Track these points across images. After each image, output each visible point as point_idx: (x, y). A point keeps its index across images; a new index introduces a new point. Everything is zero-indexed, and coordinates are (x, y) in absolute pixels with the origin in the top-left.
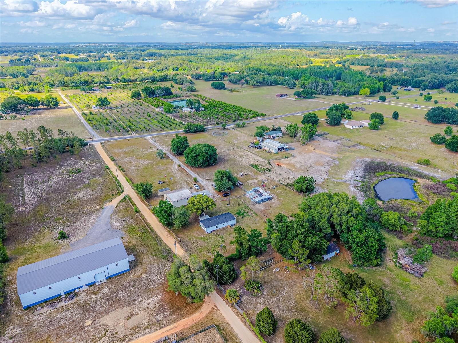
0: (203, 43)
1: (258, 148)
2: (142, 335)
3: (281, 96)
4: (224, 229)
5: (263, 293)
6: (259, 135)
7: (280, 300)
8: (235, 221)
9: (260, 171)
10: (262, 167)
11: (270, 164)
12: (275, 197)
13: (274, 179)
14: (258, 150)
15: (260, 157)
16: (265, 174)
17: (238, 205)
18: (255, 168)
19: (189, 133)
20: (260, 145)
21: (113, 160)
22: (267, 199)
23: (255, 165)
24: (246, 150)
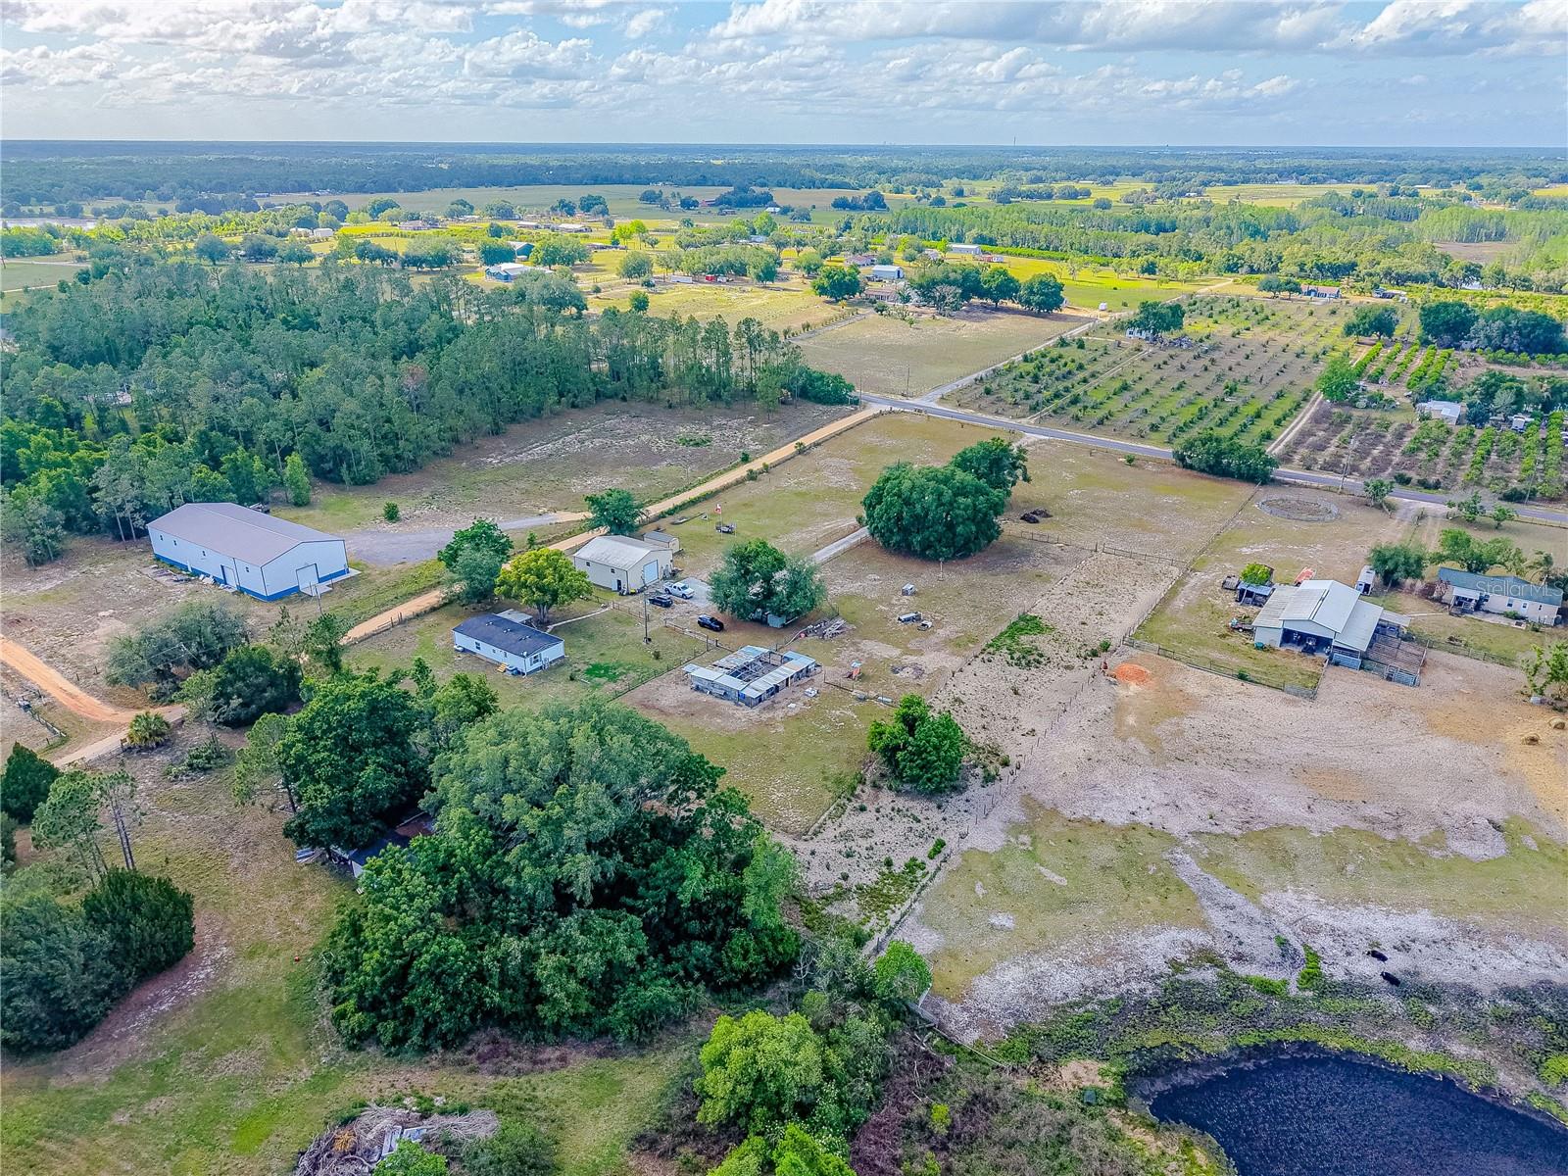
8: (526, 665)
9: (995, 645)
10: (1043, 643)
11: (1095, 654)
12: (780, 714)
13: (950, 687)
14: (1233, 604)
15: (1150, 620)
16: (979, 660)
17: (657, 656)
18: (1015, 630)
19: (1191, 467)
20: (1264, 590)
21: (800, 452)
22: (734, 695)
23: (1038, 626)
24: (1180, 583)
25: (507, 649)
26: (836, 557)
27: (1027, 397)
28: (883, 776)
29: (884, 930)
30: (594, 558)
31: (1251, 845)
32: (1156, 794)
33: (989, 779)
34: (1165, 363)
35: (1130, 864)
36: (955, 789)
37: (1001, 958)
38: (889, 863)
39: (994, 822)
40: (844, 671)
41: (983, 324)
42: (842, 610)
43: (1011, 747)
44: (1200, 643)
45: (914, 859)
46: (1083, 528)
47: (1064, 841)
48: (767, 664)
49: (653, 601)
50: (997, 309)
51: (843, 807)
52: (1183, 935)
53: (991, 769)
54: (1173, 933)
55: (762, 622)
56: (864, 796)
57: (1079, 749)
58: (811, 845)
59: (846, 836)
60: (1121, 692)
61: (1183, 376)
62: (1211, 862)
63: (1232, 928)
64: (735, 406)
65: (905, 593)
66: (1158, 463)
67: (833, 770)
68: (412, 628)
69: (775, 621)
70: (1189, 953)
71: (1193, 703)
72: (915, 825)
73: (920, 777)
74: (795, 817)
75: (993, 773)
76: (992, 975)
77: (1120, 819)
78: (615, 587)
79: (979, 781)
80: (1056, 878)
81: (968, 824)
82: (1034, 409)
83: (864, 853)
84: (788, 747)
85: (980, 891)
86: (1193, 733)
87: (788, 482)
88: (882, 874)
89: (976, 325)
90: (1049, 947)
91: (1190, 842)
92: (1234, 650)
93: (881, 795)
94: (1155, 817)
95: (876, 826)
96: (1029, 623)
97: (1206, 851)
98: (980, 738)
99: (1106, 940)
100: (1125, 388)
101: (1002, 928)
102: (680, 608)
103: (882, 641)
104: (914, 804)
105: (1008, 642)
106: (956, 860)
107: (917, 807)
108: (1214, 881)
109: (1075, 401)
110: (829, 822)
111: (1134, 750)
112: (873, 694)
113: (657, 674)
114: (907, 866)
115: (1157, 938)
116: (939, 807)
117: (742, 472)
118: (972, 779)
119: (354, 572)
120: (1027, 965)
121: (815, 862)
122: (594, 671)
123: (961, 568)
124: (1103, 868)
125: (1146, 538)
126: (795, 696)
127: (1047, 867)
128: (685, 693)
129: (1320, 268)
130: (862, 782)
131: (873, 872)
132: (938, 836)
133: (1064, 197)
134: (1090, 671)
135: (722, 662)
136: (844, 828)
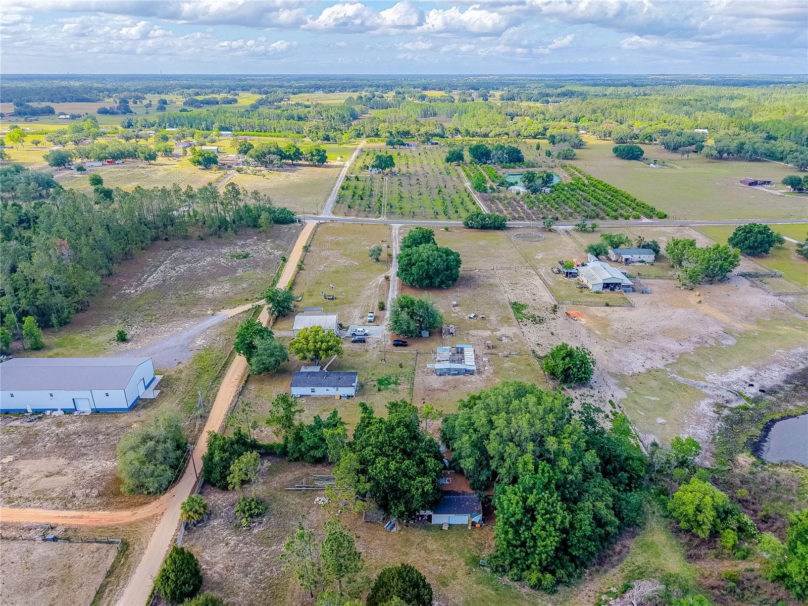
0: (697, 76)
1: (567, 276)
2: (35, 507)
3: (750, 184)
4: (327, 398)
5: (250, 528)
6: (595, 250)
7: (264, 556)
9: (518, 318)
10: (532, 312)
11: (554, 311)
13: (528, 340)
14: (566, 279)
15: (552, 292)
16: (522, 325)
17: (401, 366)
18: (516, 310)
19: (472, 228)
20: (574, 270)
21: (306, 251)
22: (463, 371)
23: (521, 305)
24: (539, 275)
25: (336, 386)
28: (558, 384)
31: (683, 363)
32: (639, 357)
40: (483, 347)
44: (578, 297)
47: (639, 384)
49: (354, 342)
52: (706, 402)
54: (703, 402)
55: (419, 336)
60: (582, 323)
62: (681, 374)
63: (715, 393)
65: (454, 306)
66: (457, 228)
70: (714, 407)
71: (606, 319)
72: (594, 398)
77: (643, 370)
80: (654, 398)
81: (607, 391)
82: (379, 212)
86: (621, 330)
87: (319, 267)
90: (683, 423)
91: (668, 369)
92: (592, 296)
94: (650, 365)
96: (517, 305)
99: (692, 413)
101: (664, 423)
102: (371, 341)
103: (476, 329)
105: (521, 315)
106: (623, 406)
107: (585, 391)
108: (690, 380)
109: (391, 206)
111: (614, 343)
112: (507, 353)
113: (412, 374)
114: (613, 415)
115: (701, 406)
116: (591, 388)
119: (159, 377)
122: (382, 383)
123: (458, 289)
124: (660, 389)
126: (481, 364)
127: (646, 396)
133: (225, 103)
134: (563, 318)
135: (439, 358)
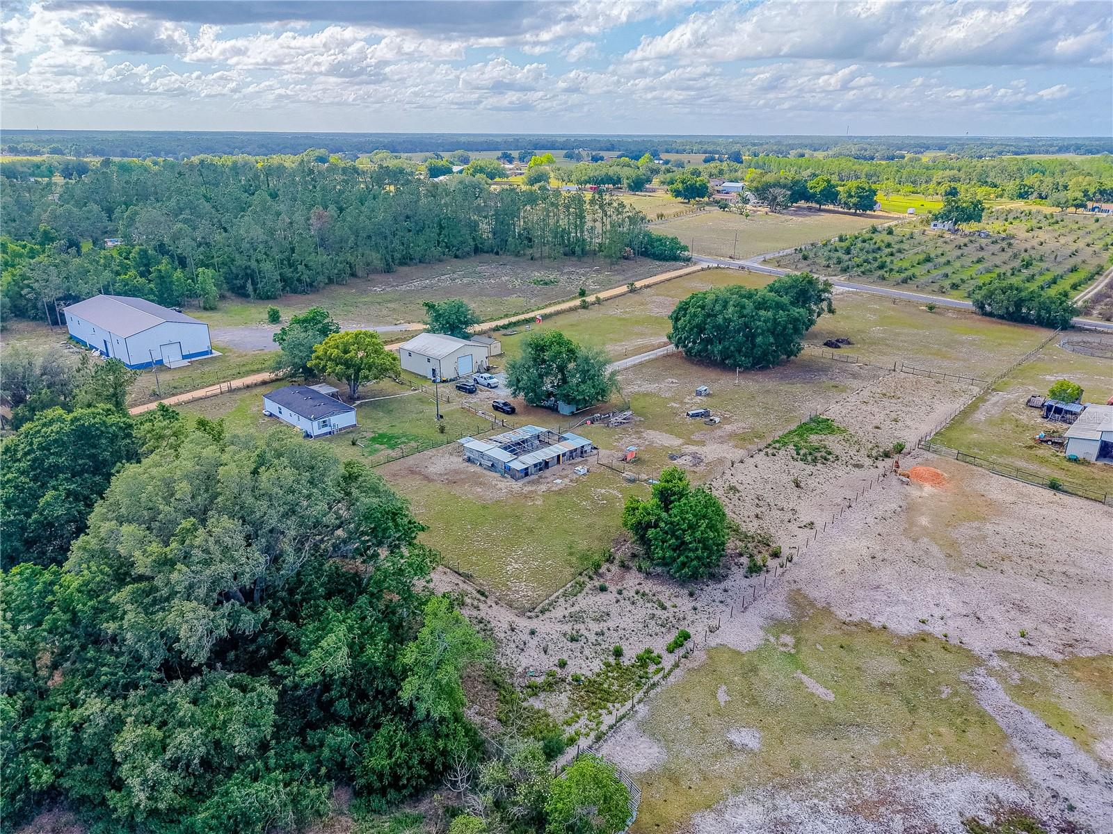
1: (1047, 416)
8: (315, 428)
9: (783, 442)
10: (833, 442)
11: (887, 455)
12: (543, 488)
13: (728, 476)
14: (1039, 420)
15: (948, 429)
16: (762, 453)
17: (442, 430)
18: (804, 429)
19: (991, 315)
20: (1074, 408)
21: (631, 291)
22: (501, 467)
23: (829, 427)
24: (981, 399)
25: (301, 413)
26: (641, 364)
27: (839, 262)
28: (634, 556)
29: (593, 735)
30: (414, 350)
31: (1078, 674)
32: (951, 602)
33: (754, 569)
34: (965, 245)
35: (917, 682)
36: (712, 576)
37: (737, 790)
38: (618, 653)
39: (754, 618)
40: (620, 454)
41: (808, 218)
42: (634, 405)
43: (784, 538)
44: (1004, 452)
45: (649, 651)
46: (883, 353)
47: (835, 647)
48: (542, 442)
49: (459, 388)
50: (820, 210)
51: (582, 585)
52: (988, 786)
53: (759, 559)
54: (972, 782)
55: (554, 410)
56: (609, 576)
57: (862, 546)
58: (534, 624)
59: (576, 618)
60: (914, 492)
61: (981, 254)
62: (1024, 691)
63: (1058, 784)
64: (585, 259)
65: (699, 394)
66: (959, 311)
67: (582, 545)
68: (237, 396)
69: (565, 409)
70: (995, 812)
71: (996, 509)
72: (659, 612)
73: (674, 560)
74: (524, 591)
75: (760, 563)
76: (720, 813)
77: (905, 625)
78: (430, 375)
79: (743, 571)
80: (820, 691)
81: (722, 616)
82: (845, 270)
83: (592, 638)
84: (540, 519)
85: (722, 697)
86: (998, 538)
87: (615, 311)
88: (608, 665)
89: (801, 219)
90: (802, 782)
91: (995, 662)
92: (1043, 461)
93: (627, 576)
94: (953, 628)
95: (614, 610)
96: (822, 425)
97: (1016, 676)
98: (751, 527)
99: (880, 781)
100: (928, 260)
101: (744, 749)
102: (482, 394)
103: (666, 432)
104: (663, 588)
105: (796, 439)
106: (700, 656)
107: (665, 592)
108: (1028, 716)
109: (881, 267)
110: (562, 600)
111: (927, 552)
112: (644, 476)
113: (435, 445)
114: (640, 658)
115: (951, 785)
116: (691, 595)
117: (577, 302)
118: (734, 568)
119: (216, 353)
120: (769, 804)
121: (533, 643)
122: (380, 439)
123: (759, 376)
124: (883, 685)
125: (945, 363)
126: (565, 472)
127: (811, 676)
128: (457, 462)
129: (1102, 192)
130: (610, 560)
131: (597, 662)
132: (683, 626)
134: (881, 471)
135: (500, 437)
136: (577, 608)
